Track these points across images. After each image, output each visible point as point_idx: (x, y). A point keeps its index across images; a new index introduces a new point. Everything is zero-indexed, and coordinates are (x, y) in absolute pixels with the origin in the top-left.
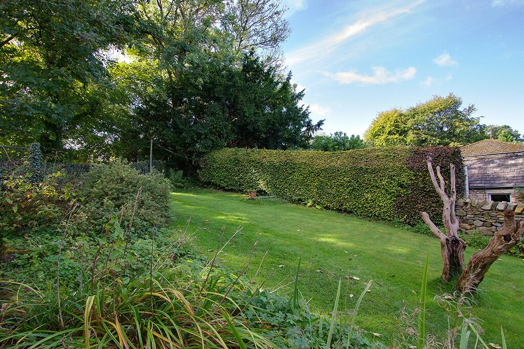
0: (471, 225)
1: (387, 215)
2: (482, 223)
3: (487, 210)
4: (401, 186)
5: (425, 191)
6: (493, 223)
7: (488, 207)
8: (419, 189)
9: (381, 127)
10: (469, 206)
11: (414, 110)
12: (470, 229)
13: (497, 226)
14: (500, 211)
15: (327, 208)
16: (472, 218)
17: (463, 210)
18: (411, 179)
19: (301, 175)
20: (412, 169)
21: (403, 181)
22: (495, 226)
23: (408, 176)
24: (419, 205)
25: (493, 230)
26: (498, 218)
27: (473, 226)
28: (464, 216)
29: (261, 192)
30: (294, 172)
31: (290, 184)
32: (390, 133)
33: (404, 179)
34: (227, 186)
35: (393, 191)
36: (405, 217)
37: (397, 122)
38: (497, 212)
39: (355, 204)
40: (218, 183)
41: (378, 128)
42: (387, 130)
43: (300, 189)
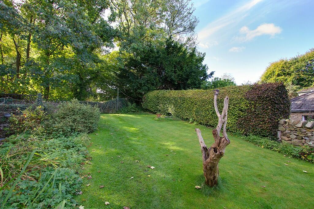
0: (289, 138)
1: (233, 129)
2: (296, 136)
3: (298, 127)
4: (241, 110)
5: (256, 114)
6: (303, 137)
7: (300, 125)
8: (252, 113)
9: (272, 72)
10: (287, 124)
11: (295, 59)
12: (288, 141)
13: (306, 140)
14: (308, 128)
15: (200, 123)
16: (289, 133)
17: (283, 126)
18: (247, 106)
19: (187, 104)
20: (248, 99)
21: (242, 107)
22: (305, 139)
23: (245, 104)
24: (252, 123)
25: (303, 142)
26: (307, 133)
27: (290, 138)
28: (284, 131)
29: (169, 114)
30: (184, 103)
31: (182, 110)
32: (279, 75)
33: (243, 106)
34: (154, 111)
35: (236, 113)
36: (243, 131)
37: (283, 68)
38: (306, 129)
39: (215, 122)
40: (150, 109)
41: (270, 72)
42: (276, 73)
43: (187, 112)
